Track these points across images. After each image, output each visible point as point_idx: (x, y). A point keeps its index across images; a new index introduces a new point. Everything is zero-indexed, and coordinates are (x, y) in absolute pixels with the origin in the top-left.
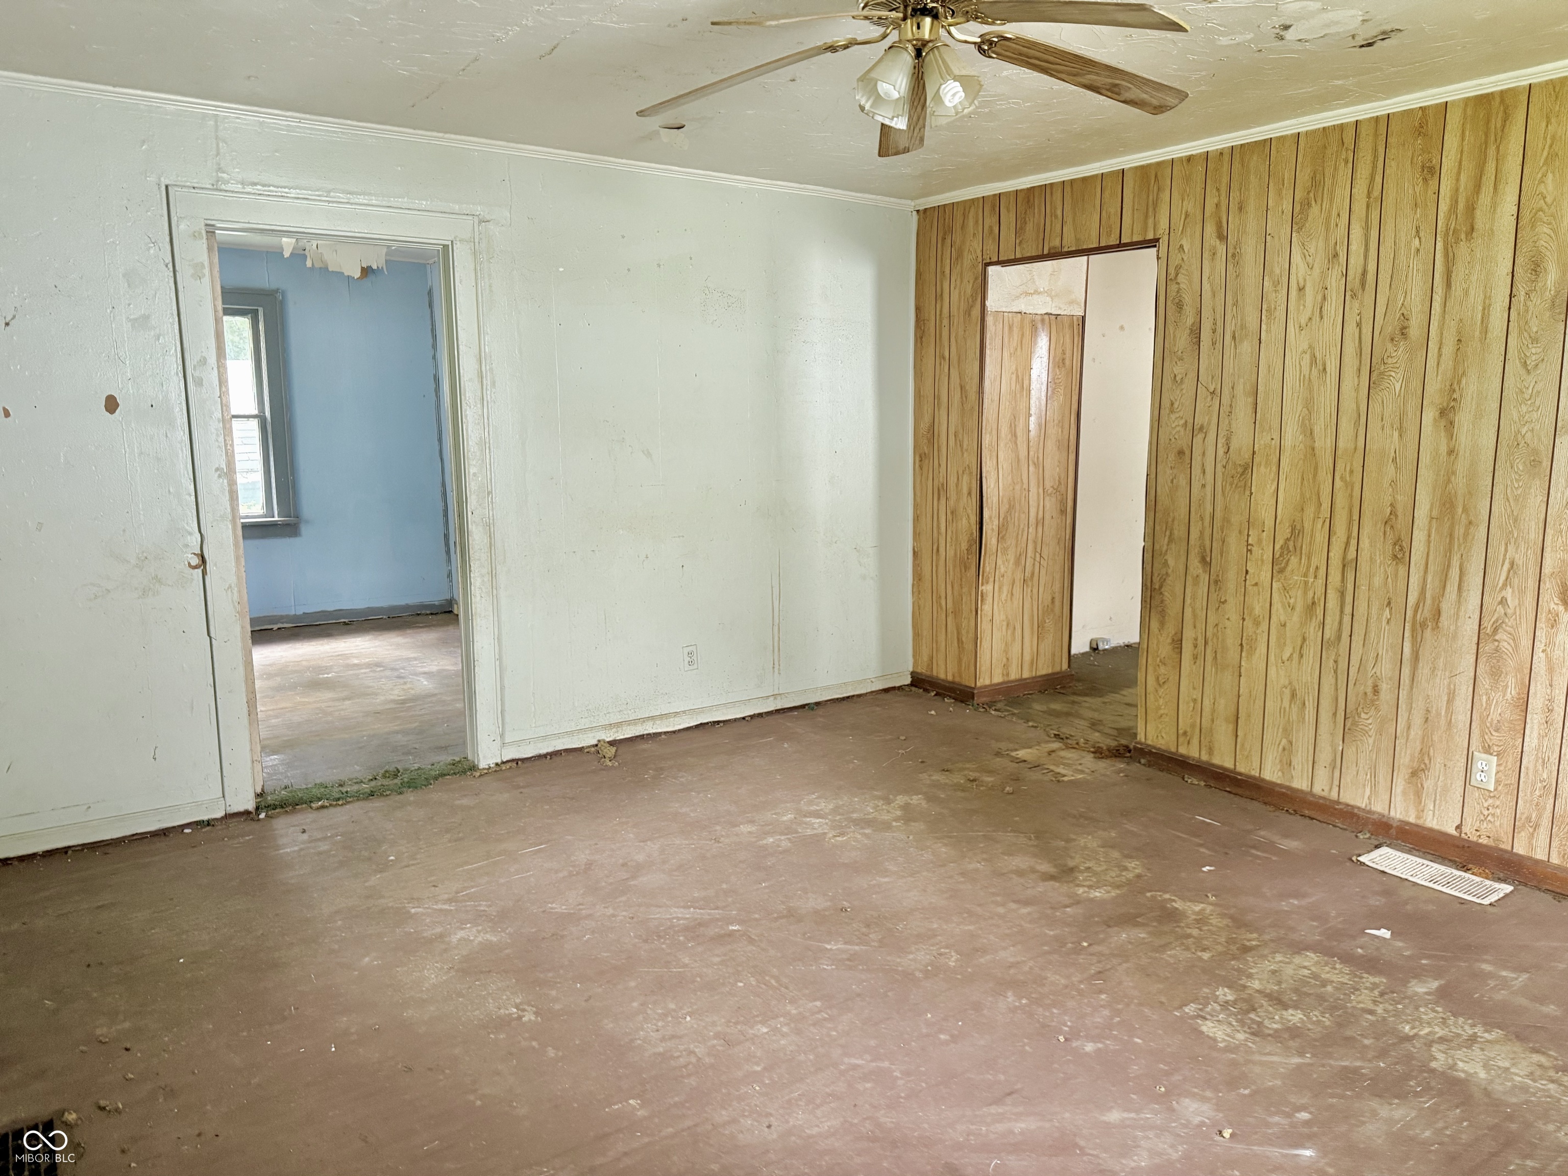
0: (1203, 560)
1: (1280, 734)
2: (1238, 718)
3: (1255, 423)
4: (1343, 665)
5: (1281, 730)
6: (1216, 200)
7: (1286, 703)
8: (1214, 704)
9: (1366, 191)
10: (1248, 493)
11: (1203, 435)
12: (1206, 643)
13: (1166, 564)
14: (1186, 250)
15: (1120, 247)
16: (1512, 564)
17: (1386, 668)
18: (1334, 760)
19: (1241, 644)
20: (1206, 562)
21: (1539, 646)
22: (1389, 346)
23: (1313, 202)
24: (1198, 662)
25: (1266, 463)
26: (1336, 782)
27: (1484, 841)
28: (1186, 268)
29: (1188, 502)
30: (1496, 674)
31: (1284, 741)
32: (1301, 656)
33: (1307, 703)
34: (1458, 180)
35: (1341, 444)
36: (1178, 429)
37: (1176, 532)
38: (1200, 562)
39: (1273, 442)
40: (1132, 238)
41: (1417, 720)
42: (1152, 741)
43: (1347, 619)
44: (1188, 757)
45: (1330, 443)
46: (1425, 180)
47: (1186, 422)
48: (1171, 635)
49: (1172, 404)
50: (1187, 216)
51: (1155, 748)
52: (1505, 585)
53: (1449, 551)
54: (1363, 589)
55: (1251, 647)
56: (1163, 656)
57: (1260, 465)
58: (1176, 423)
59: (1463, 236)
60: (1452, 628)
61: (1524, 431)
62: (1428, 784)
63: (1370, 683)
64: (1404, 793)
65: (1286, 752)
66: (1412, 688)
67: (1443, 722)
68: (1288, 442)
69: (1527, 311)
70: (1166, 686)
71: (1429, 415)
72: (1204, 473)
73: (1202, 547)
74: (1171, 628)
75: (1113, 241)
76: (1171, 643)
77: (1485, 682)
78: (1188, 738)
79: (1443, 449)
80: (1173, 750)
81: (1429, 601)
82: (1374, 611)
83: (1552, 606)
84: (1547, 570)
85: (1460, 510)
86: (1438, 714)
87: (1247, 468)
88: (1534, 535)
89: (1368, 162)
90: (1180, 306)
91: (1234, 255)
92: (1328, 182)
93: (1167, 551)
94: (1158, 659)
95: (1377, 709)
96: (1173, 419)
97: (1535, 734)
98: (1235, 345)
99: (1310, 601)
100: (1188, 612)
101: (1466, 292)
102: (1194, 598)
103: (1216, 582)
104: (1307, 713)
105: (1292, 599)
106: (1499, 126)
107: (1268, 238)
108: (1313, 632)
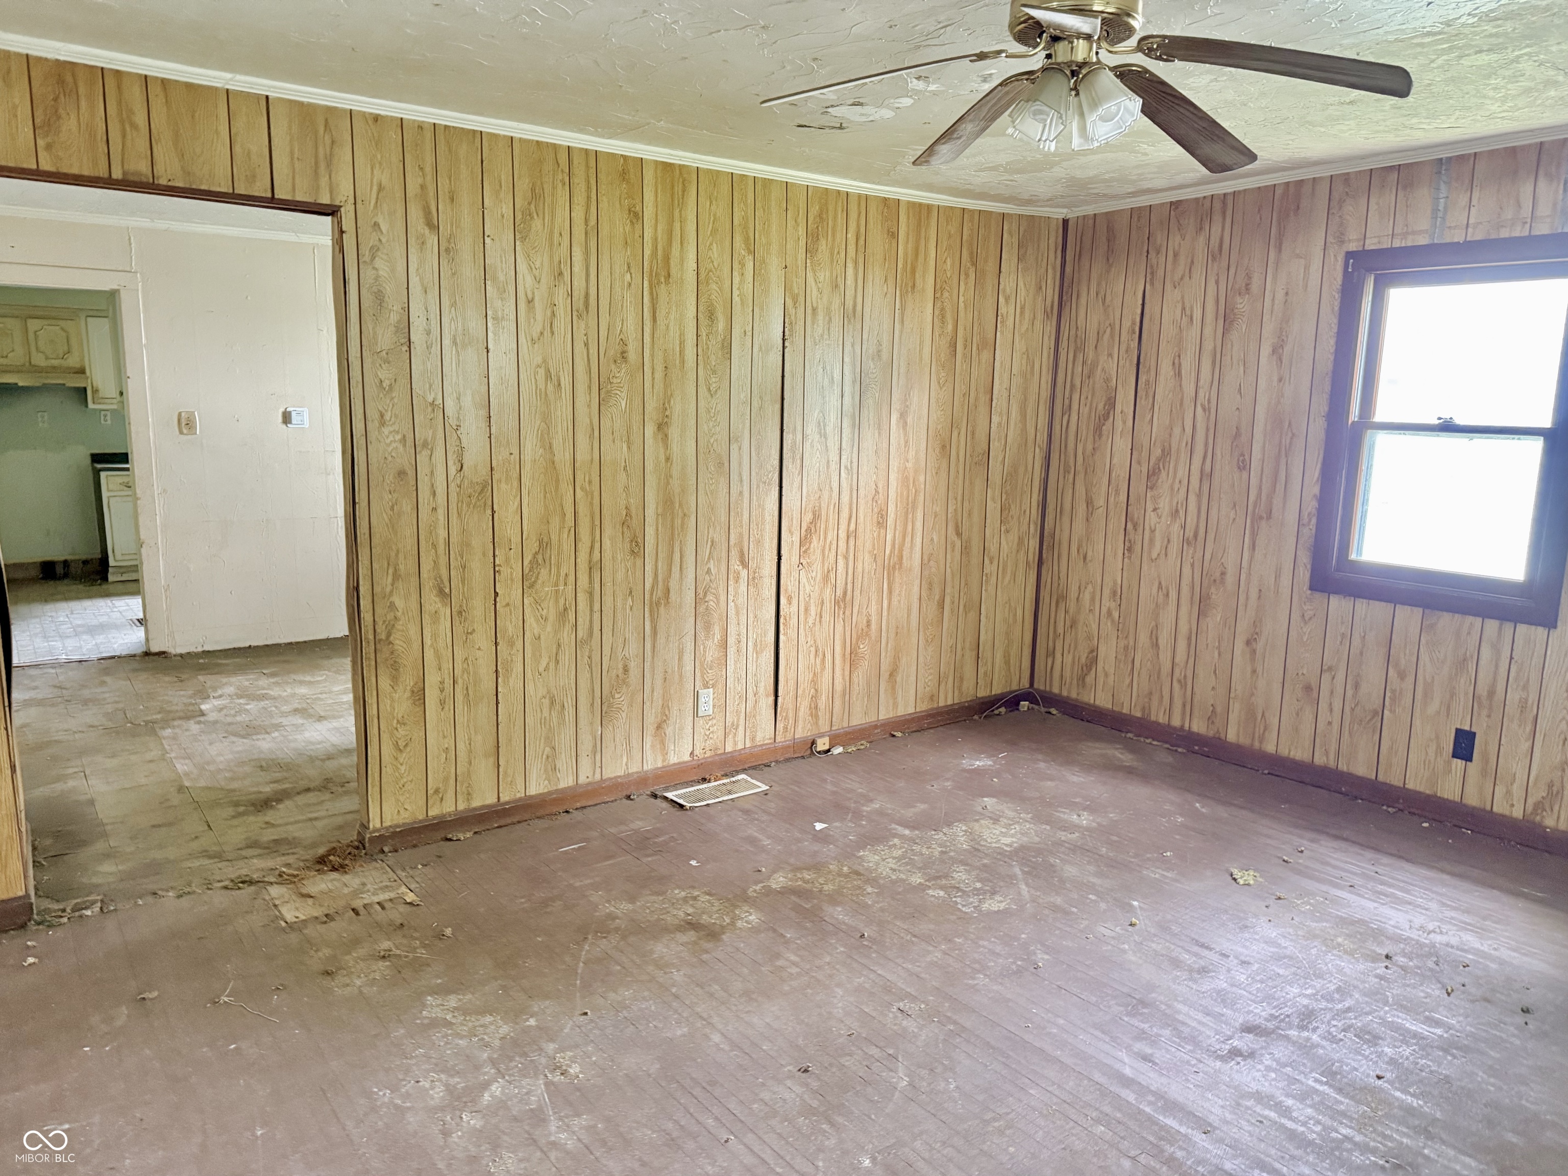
0: (441, 592)
1: (542, 744)
2: (498, 747)
3: (490, 437)
4: (596, 658)
5: (543, 741)
6: (420, 180)
7: (546, 713)
8: (470, 744)
9: (583, 218)
10: (489, 512)
11: (429, 452)
12: (454, 683)
13: (392, 606)
14: (384, 231)
15: (273, 202)
16: (712, 542)
17: (633, 648)
18: (595, 746)
19: (497, 671)
20: (444, 594)
21: (731, 598)
22: (613, 367)
23: (535, 217)
24: (446, 708)
25: (507, 478)
26: (598, 764)
27: (708, 754)
28: (385, 251)
29: (415, 530)
30: (708, 627)
31: (548, 749)
32: (557, 662)
33: (566, 704)
34: (656, 230)
35: (578, 457)
36: (394, 445)
37: (402, 567)
38: (437, 596)
39: (512, 456)
40: (294, 196)
41: (659, 682)
42: (392, 820)
43: (597, 616)
44: (444, 816)
45: (568, 456)
46: (632, 222)
47: (404, 436)
48: (408, 688)
49: (382, 416)
50: (380, 189)
51: (397, 826)
52: (709, 559)
53: (672, 538)
54: (608, 585)
55: (507, 670)
56: (400, 716)
57: (500, 481)
58: (391, 438)
59: (663, 280)
60: (678, 600)
61: (712, 441)
62: (669, 731)
63: (620, 666)
64: (653, 746)
65: (550, 760)
66: (653, 658)
67: (677, 676)
68: (528, 456)
69: (708, 348)
70: (408, 749)
71: (650, 429)
72: (434, 494)
73: (438, 577)
74: (408, 680)
75: (261, 189)
76: (412, 695)
77: (701, 635)
78: (440, 796)
79: (662, 457)
80: (421, 817)
81: (660, 584)
82: (619, 604)
83: (736, 567)
84: (732, 543)
85: (677, 505)
86: (673, 672)
87: (487, 487)
88: (724, 518)
89: (583, 190)
90: (379, 296)
91: (448, 250)
92: (548, 200)
93: (392, 592)
94: (395, 721)
95: (628, 686)
96: (386, 433)
97: (733, 662)
98: (457, 351)
99: (561, 607)
100: (429, 654)
101: (668, 327)
102: (435, 636)
103: (460, 613)
104: (566, 713)
105: (545, 611)
106: (680, 193)
107: (487, 240)
108: (567, 636)
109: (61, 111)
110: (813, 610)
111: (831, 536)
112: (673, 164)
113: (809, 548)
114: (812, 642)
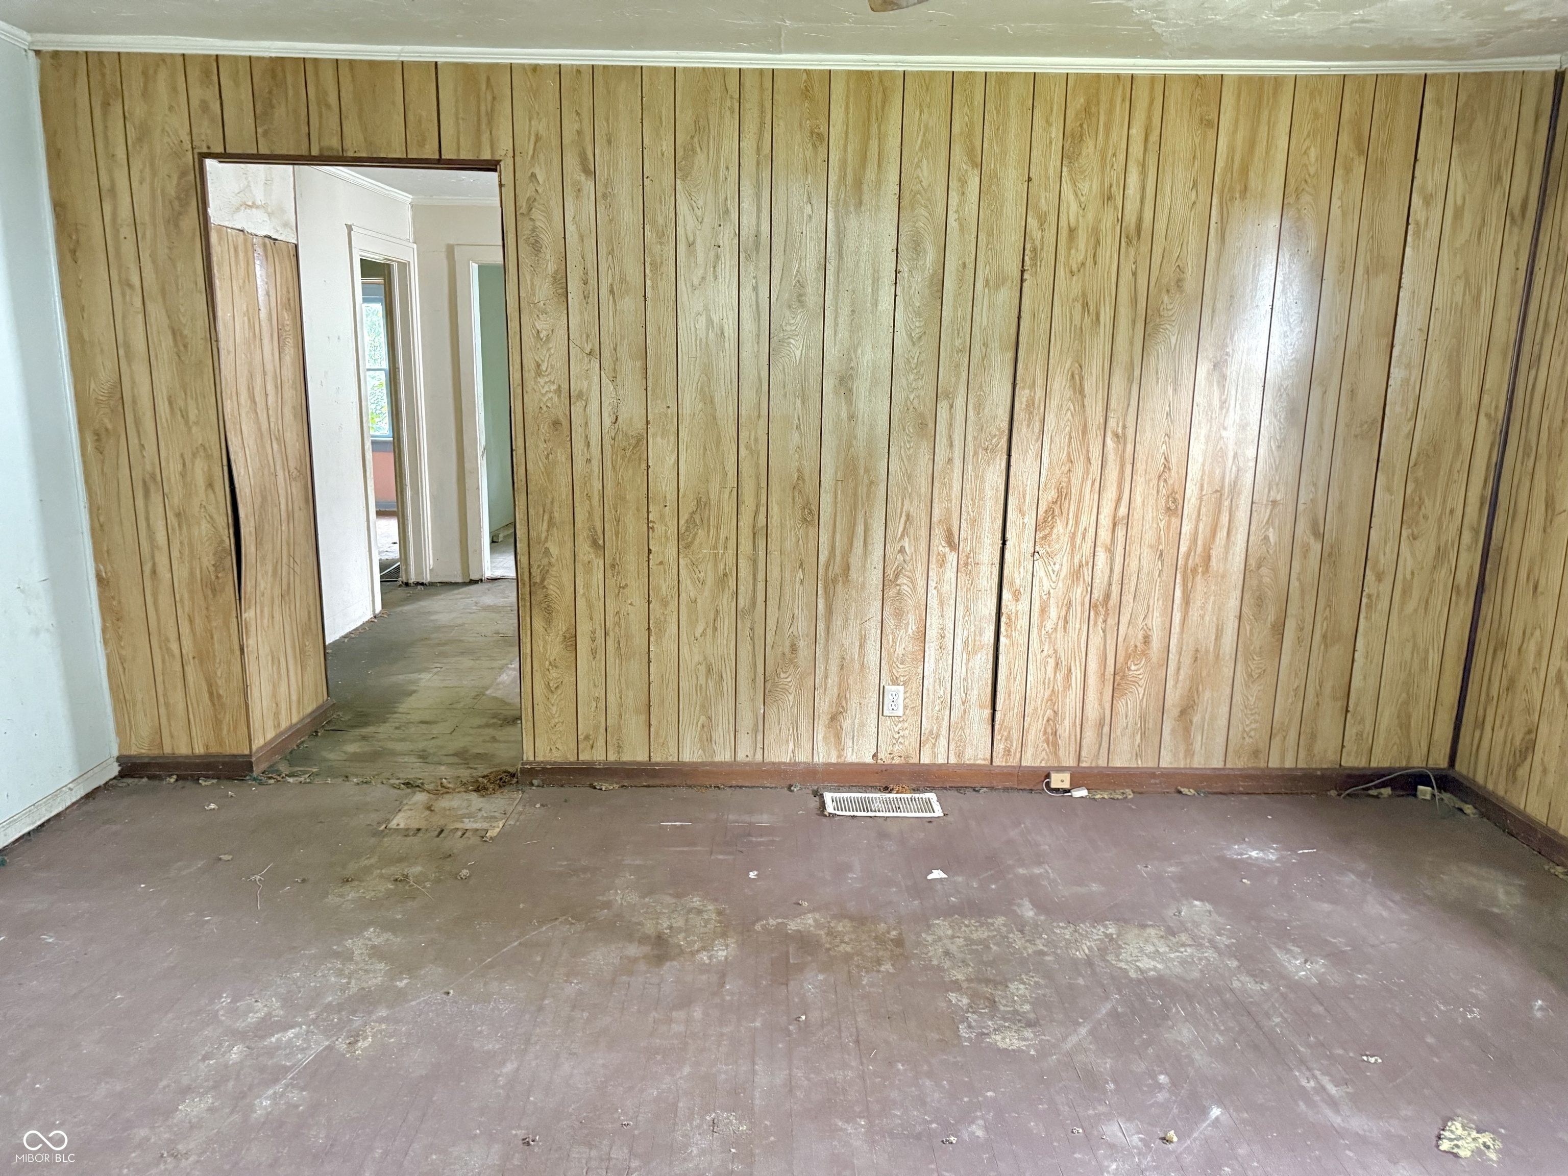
0: (595, 543)
1: (697, 712)
2: (650, 706)
3: (646, 389)
4: (759, 631)
5: (698, 708)
6: (577, 126)
7: (702, 680)
8: (621, 698)
9: (755, 146)
10: (644, 466)
11: (584, 403)
12: (606, 635)
13: (547, 552)
14: (541, 181)
15: (440, 163)
16: (908, 516)
17: (802, 626)
18: (756, 724)
19: (649, 628)
20: (598, 546)
21: (932, 584)
22: (787, 313)
23: (698, 150)
24: (598, 657)
25: (663, 433)
26: (760, 745)
27: (897, 761)
28: (542, 202)
29: (570, 480)
30: (899, 614)
31: (703, 718)
32: (715, 629)
33: (724, 676)
34: (845, 151)
35: (743, 412)
36: (550, 395)
37: (556, 515)
38: (591, 546)
39: (669, 410)
40: (458, 155)
41: (834, 668)
42: (544, 756)
43: (761, 586)
44: (593, 763)
45: (732, 409)
46: (814, 145)
47: (560, 386)
48: (561, 633)
49: (539, 366)
50: (538, 138)
51: (550, 763)
52: (902, 536)
53: (855, 507)
54: (775, 555)
55: (660, 630)
56: (552, 659)
57: (654, 435)
58: (546, 389)
59: (853, 209)
60: (861, 579)
61: (912, 397)
62: (846, 724)
63: (787, 643)
64: (825, 738)
65: (706, 729)
66: (827, 641)
67: (857, 666)
68: (687, 409)
69: (910, 287)
70: (559, 691)
71: (830, 383)
72: (588, 445)
73: (592, 528)
74: (561, 625)
75: (430, 152)
76: (564, 641)
77: (890, 623)
78: (591, 742)
79: (844, 415)
80: (573, 759)
81: (838, 559)
82: (787, 575)
83: (941, 548)
84: (935, 519)
85: (862, 472)
86: (852, 660)
87: (641, 441)
88: (924, 489)
89: (755, 115)
90: (536, 247)
91: (605, 196)
92: (714, 132)
93: (547, 538)
94: (547, 663)
95: (796, 667)
96: (542, 384)
97: (932, 660)
98: (614, 300)
99: (721, 573)
100: (581, 603)
101: (857, 265)
102: (587, 586)
103: (613, 566)
104: (725, 685)
105: (702, 574)
106: (879, 105)
107: (647, 182)
108: (726, 603)
109: (274, 101)
110: (1053, 613)
111: (1087, 520)
112: (871, 72)
113: (1050, 534)
114: (1051, 652)
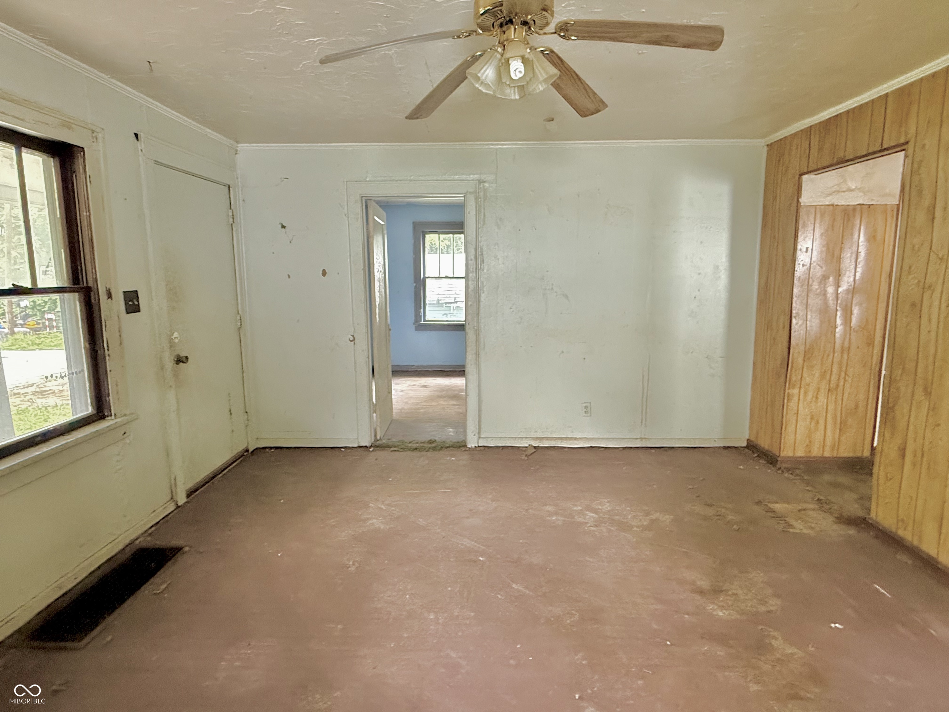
0: (926, 390)
8: (925, 504)
11: (931, 292)
12: (923, 456)
13: (898, 389)
14: (927, 148)
15: (881, 152)
24: (916, 469)
28: (926, 161)
29: (917, 344)
36: (913, 286)
37: (907, 366)
38: (923, 391)
40: (890, 144)
42: (880, 520)
44: (904, 539)
47: (919, 281)
48: (898, 444)
49: (910, 268)
50: (929, 122)
51: (881, 526)
56: (891, 459)
58: (912, 282)
70: (892, 482)
72: (930, 321)
73: (926, 379)
74: (899, 439)
75: (877, 148)
76: (898, 450)
78: (905, 524)
90: (920, 192)
93: (900, 380)
94: (888, 461)
96: (910, 279)
100: (911, 428)
102: (916, 418)
103: (934, 409)
